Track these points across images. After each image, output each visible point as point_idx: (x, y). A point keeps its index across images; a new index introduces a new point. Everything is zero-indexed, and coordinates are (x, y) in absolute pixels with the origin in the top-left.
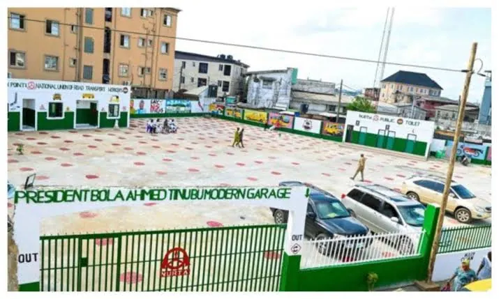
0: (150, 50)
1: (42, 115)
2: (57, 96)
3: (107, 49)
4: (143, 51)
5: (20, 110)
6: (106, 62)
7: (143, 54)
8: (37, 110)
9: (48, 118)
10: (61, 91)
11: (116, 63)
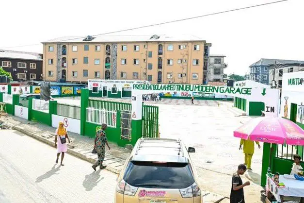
0: (185, 64)
1: (109, 92)
2: (115, 85)
3: (160, 67)
4: (181, 65)
5: (102, 90)
6: (160, 73)
7: (181, 67)
8: (108, 90)
9: (112, 93)
10: (116, 84)
11: (165, 73)
